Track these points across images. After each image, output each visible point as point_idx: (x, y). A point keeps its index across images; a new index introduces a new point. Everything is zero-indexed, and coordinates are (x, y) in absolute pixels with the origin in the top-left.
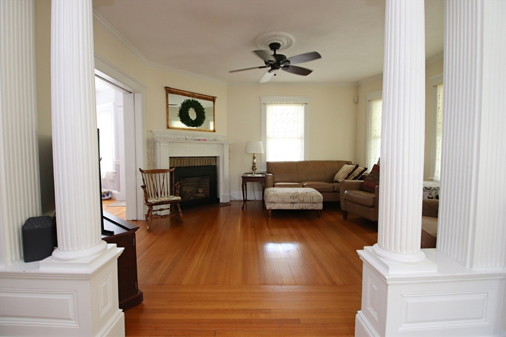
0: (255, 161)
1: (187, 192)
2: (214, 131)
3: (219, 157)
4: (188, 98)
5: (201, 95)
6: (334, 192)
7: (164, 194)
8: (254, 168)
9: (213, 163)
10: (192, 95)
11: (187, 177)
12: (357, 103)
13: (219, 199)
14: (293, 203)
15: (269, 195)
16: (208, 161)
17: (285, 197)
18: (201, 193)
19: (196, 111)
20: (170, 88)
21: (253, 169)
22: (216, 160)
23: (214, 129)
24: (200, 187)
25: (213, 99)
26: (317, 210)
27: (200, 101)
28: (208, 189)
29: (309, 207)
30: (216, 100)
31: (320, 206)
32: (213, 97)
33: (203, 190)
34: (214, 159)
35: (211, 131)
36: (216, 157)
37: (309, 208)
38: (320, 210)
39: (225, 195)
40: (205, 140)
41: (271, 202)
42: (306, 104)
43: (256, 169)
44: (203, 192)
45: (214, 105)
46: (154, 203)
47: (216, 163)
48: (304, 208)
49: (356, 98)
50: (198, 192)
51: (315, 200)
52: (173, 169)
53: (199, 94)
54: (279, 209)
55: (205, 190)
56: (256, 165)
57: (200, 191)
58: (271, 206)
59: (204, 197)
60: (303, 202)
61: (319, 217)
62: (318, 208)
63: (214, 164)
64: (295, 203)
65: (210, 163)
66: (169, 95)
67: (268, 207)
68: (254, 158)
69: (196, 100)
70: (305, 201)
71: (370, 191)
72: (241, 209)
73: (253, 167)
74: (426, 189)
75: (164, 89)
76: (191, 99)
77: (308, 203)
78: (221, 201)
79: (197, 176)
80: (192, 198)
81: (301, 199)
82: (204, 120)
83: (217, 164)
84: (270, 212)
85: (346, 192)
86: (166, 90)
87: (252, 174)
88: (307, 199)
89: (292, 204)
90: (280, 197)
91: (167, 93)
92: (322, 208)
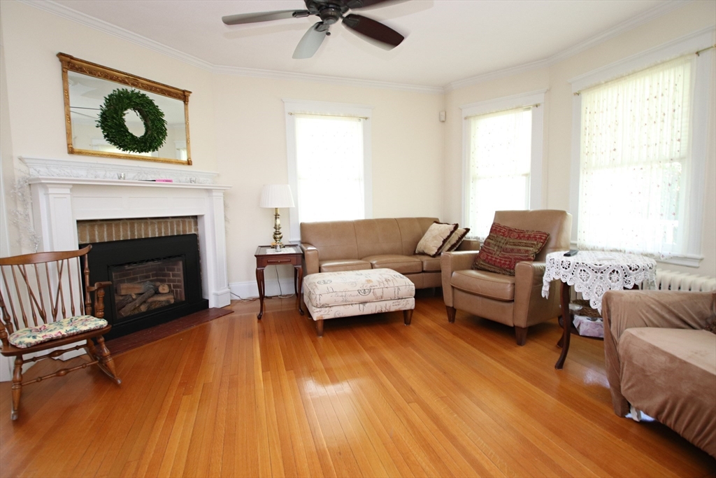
0: (278, 221)
1: (131, 296)
2: (189, 163)
3: (202, 216)
4: (121, 87)
5: (154, 82)
6: (423, 272)
7: (64, 314)
8: (277, 235)
9: (190, 230)
10: (134, 80)
11: (129, 264)
12: (443, 122)
13: (207, 301)
14: (364, 303)
15: (318, 292)
16: (178, 225)
17: (349, 293)
18: (166, 294)
19: (144, 117)
20: (72, 58)
21: (275, 238)
22: (196, 224)
23: (189, 158)
24: (163, 281)
25: (183, 96)
26: (405, 312)
27: (151, 95)
28: (182, 284)
29: (391, 306)
30: (191, 98)
31: (410, 304)
32: (184, 91)
33: (169, 286)
34: (192, 220)
35: (182, 163)
36: (195, 217)
37: (393, 309)
38: (411, 310)
39: (219, 292)
40: (167, 181)
41: (323, 306)
42: (366, 118)
43: (281, 238)
44: (171, 292)
45: (186, 109)
46: (23, 346)
47: (197, 230)
48: (384, 310)
49: (443, 114)
50: (157, 293)
51: (403, 292)
52: (85, 250)
53: (149, 81)
54: (338, 316)
55: (175, 286)
56: (281, 231)
57: (164, 289)
58: (322, 313)
59: (172, 301)
60: (381, 299)
61: (408, 322)
62: (408, 307)
63: (193, 232)
64: (366, 302)
65: (184, 231)
66: (70, 73)
67: (317, 315)
68: (277, 216)
69: (142, 92)
70: (385, 297)
71: (493, 270)
72: (256, 320)
73: (275, 234)
74: (630, 269)
75: (57, 59)
76: (130, 89)
77: (391, 300)
78: (212, 305)
79: (153, 260)
80: (143, 308)
81: (379, 293)
82: (164, 137)
83: (200, 233)
84: (320, 326)
85: (454, 274)
86: (61, 61)
87: (274, 247)
88: (390, 292)
89: (361, 305)
90: (340, 294)
91: (63, 68)
92: (413, 307)
